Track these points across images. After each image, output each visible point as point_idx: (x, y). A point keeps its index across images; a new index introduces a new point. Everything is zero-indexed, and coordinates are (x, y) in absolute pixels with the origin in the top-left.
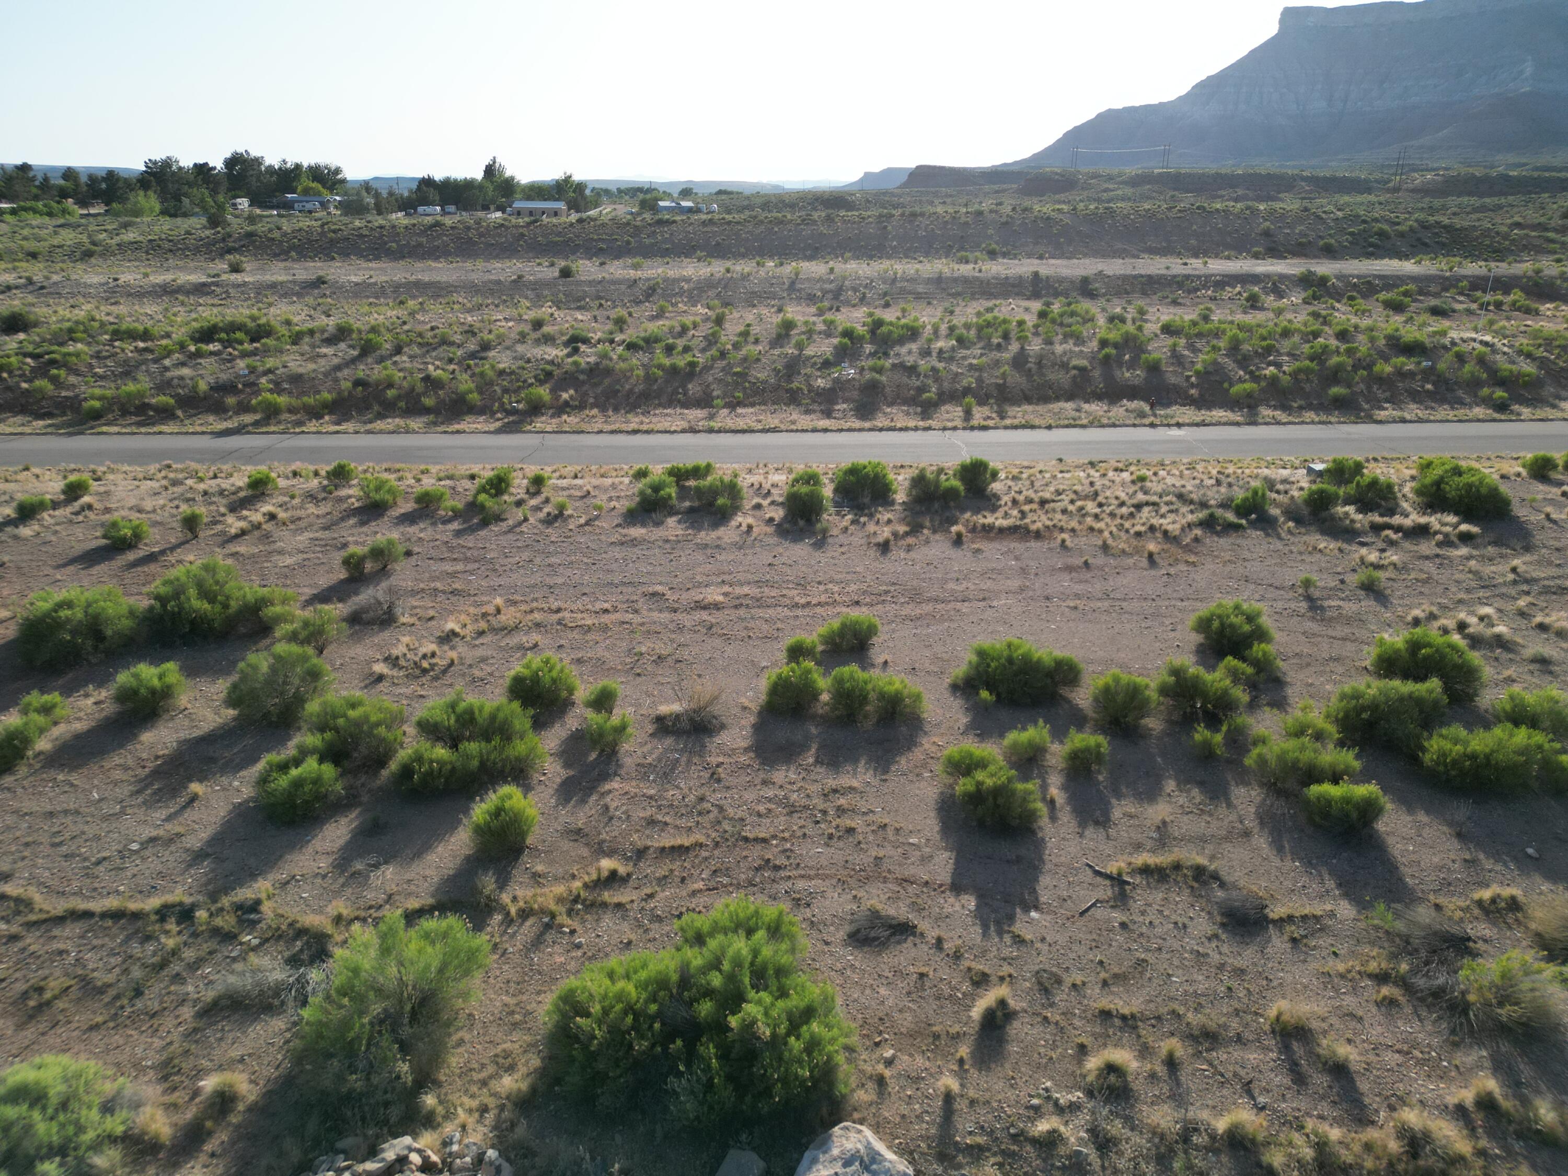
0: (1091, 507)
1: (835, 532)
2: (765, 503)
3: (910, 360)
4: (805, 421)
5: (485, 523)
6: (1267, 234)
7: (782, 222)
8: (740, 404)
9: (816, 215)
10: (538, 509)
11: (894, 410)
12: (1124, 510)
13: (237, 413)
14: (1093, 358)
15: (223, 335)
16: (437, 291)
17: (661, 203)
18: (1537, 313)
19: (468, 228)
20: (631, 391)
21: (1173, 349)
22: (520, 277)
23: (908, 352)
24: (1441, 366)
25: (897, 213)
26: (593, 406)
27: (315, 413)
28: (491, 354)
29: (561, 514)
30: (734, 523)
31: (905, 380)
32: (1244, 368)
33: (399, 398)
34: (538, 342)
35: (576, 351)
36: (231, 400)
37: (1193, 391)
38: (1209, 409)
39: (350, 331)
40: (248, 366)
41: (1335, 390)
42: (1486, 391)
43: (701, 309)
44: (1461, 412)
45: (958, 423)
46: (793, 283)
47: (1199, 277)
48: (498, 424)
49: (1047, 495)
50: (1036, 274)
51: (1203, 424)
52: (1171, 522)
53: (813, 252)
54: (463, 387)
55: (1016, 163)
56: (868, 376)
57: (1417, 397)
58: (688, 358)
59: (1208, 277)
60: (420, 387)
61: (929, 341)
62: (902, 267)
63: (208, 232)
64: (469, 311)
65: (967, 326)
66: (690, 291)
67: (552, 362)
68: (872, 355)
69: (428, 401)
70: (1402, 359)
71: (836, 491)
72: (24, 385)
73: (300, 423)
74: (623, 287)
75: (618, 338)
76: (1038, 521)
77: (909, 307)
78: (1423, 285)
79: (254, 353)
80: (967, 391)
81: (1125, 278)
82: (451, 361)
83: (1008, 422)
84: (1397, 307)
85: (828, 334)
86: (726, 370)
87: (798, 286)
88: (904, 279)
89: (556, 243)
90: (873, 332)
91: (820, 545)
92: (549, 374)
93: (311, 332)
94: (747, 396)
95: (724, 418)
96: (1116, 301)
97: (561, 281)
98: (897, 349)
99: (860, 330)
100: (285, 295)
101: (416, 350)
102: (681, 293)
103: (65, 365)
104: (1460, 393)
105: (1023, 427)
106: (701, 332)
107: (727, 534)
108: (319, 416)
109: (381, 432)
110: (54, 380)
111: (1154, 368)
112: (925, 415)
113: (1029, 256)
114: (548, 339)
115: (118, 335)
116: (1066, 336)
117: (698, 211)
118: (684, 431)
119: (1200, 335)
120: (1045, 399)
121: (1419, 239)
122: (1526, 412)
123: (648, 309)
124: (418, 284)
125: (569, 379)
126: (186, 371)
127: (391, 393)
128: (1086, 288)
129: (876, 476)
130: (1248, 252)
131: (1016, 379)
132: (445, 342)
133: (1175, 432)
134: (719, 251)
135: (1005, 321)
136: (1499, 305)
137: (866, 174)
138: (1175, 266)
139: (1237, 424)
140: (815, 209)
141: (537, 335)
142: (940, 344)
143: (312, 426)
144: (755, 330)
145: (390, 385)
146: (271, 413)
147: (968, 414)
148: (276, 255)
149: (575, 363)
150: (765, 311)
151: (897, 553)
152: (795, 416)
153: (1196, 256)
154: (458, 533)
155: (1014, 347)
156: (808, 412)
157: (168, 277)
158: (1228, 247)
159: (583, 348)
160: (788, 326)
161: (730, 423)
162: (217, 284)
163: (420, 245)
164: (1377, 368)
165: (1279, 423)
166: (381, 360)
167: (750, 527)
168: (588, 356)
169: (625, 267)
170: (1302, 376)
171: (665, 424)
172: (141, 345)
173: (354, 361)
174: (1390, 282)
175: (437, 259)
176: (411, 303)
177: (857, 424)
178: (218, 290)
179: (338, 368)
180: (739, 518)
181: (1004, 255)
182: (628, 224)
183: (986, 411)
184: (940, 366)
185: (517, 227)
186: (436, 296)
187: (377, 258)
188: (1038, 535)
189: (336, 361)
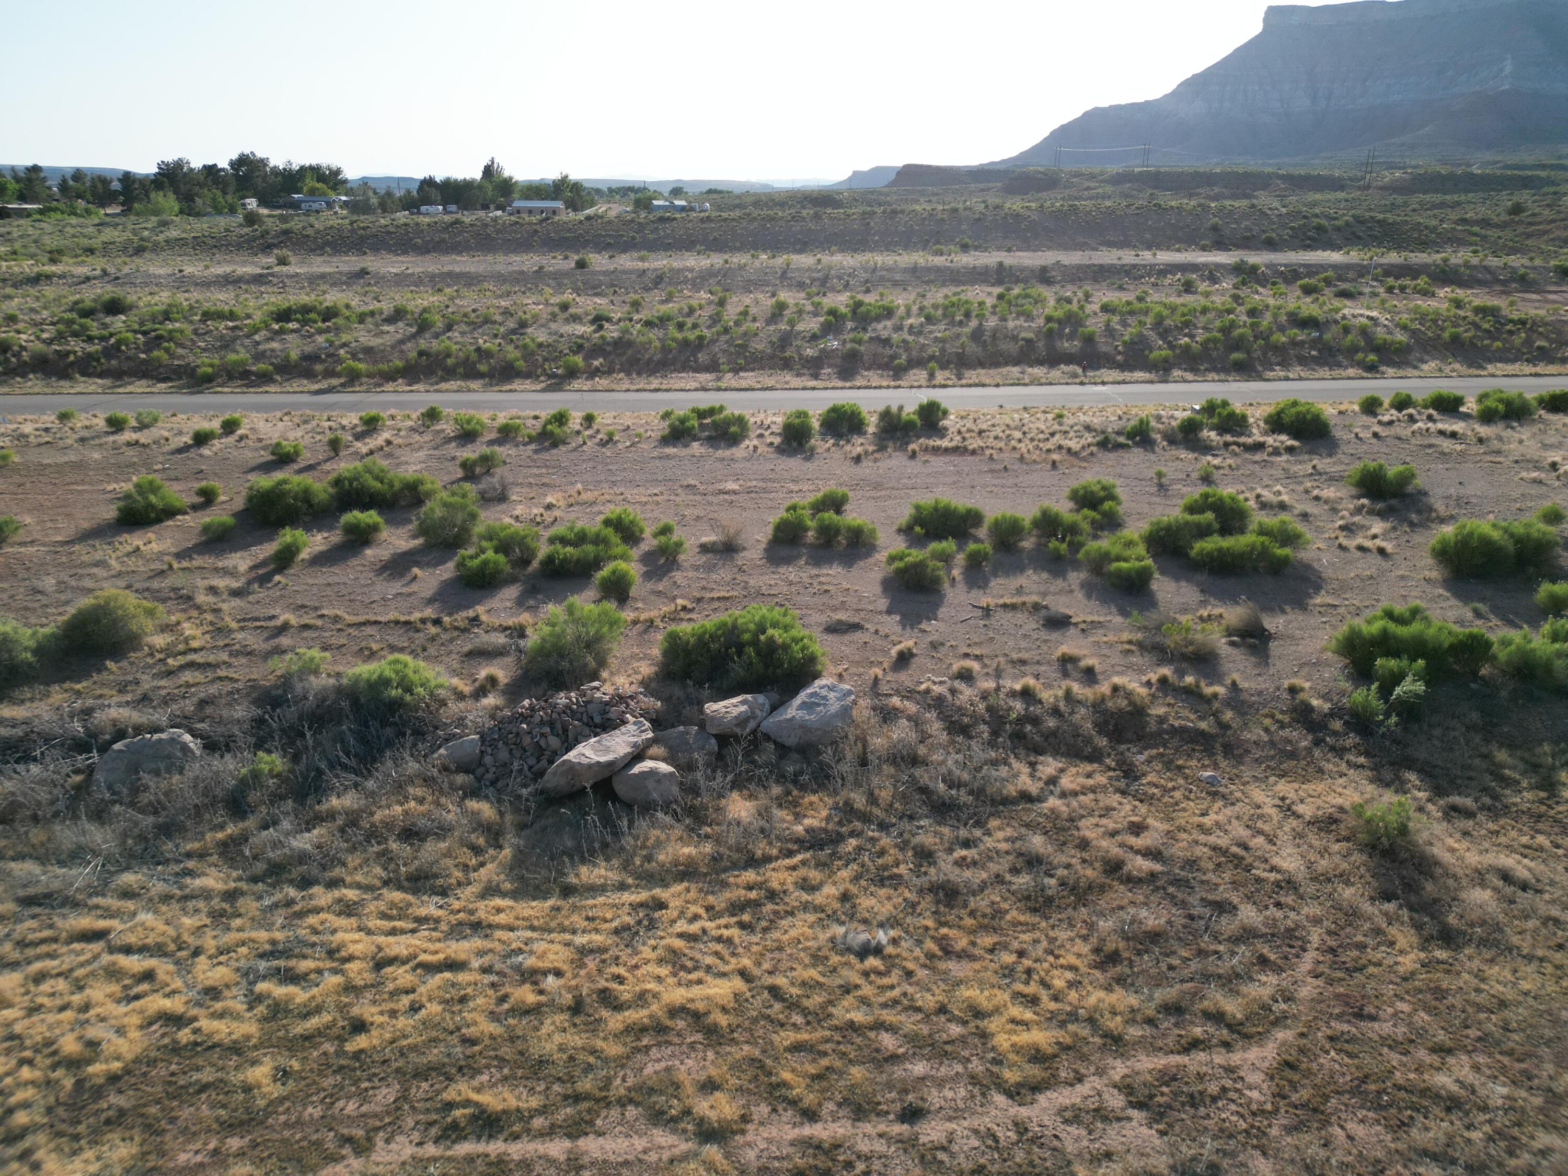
0: (1018, 435)
1: (819, 450)
2: (767, 433)
3: (885, 334)
4: (796, 382)
5: (555, 445)
6: (1215, 228)
7: (773, 219)
8: (742, 369)
9: (804, 213)
10: (591, 437)
11: (871, 373)
12: (1041, 436)
13: (325, 377)
14: (1039, 332)
15: (299, 316)
16: (469, 280)
17: (655, 202)
18: (1433, 295)
19: (486, 225)
20: (650, 360)
21: (1108, 325)
22: (541, 268)
23: (884, 328)
24: (1327, 336)
25: (879, 210)
26: (620, 371)
27: (390, 376)
28: (529, 330)
29: (611, 439)
30: (743, 446)
31: (880, 350)
32: (1164, 340)
33: (457, 365)
34: (567, 321)
35: (601, 327)
36: (319, 367)
37: (1119, 357)
38: (1131, 371)
39: (406, 312)
40: (327, 341)
41: (1237, 356)
42: (1360, 356)
43: (704, 295)
44: (1337, 372)
45: (924, 383)
46: (784, 273)
47: (1145, 266)
48: (543, 385)
49: (984, 427)
50: (1001, 264)
51: (1124, 382)
52: (1074, 444)
53: (803, 246)
54: (510, 357)
55: (1003, 161)
56: (848, 346)
57: (1303, 361)
58: (697, 332)
59: (1152, 266)
60: (474, 356)
61: (902, 318)
62: (880, 259)
63: (246, 230)
64: (501, 297)
65: (935, 307)
66: (693, 280)
67: (582, 337)
68: (852, 330)
69: (483, 368)
70: (1295, 331)
71: (822, 425)
72: (143, 356)
73: (381, 385)
74: (634, 277)
75: (636, 317)
76: (974, 443)
77: (885, 292)
78: (1341, 271)
79: (328, 330)
80: (932, 358)
81: (1079, 267)
82: (496, 336)
83: (964, 382)
84: (1308, 290)
85: (816, 314)
86: (729, 342)
87: (789, 275)
88: (882, 269)
89: (567, 239)
90: (854, 312)
91: (808, 459)
92: (580, 347)
93: (372, 313)
94: (747, 363)
95: (729, 379)
96: (1069, 287)
97: (578, 271)
98: (874, 325)
99: (843, 310)
100: (334, 285)
101: (464, 327)
102: (686, 281)
103: (171, 339)
104: (1340, 358)
105: (976, 385)
106: (706, 313)
107: (739, 452)
108: (394, 380)
109: (447, 391)
110: (167, 350)
111: (1089, 339)
112: (896, 377)
113: (999, 249)
114: (576, 319)
115: (207, 316)
116: (1019, 314)
117: (692, 209)
118: (696, 390)
119: (1132, 313)
120: (996, 364)
121: (1353, 233)
122: (1390, 371)
123: (657, 295)
124: (450, 274)
125: (598, 350)
126: (275, 345)
127: (450, 361)
128: (1044, 276)
129: (853, 413)
130: (1197, 245)
131: (973, 349)
132: (487, 321)
133: (1100, 388)
134: (716, 245)
135: (967, 302)
136: (1403, 289)
137: (855, 173)
138: (1127, 257)
139: (1152, 382)
140: (804, 207)
141: (566, 315)
142: (911, 321)
143: (389, 387)
144: (753, 311)
145: (449, 355)
146: (353, 378)
147: (932, 376)
148: (312, 250)
149: (602, 337)
150: (761, 296)
151: (866, 463)
152: (788, 378)
153: (1149, 248)
154: (536, 452)
155: (974, 323)
156: (798, 375)
157: (228, 269)
158: (1180, 241)
159: (606, 325)
160: (781, 306)
161: (734, 383)
162: (272, 275)
163: (443, 241)
164: (1274, 338)
165: (1185, 381)
166: (437, 336)
167: (755, 448)
168: (612, 332)
169: (632, 260)
170: (1211, 345)
171: (682, 385)
172: (231, 324)
173: (414, 336)
174: (1312, 270)
175: (460, 253)
176: (448, 291)
177: (840, 384)
178: (275, 280)
179: (402, 342)
180: (747, 442)
181: (976, 248)
182: (632, 221)
183: (947, 373)
184: (910, 338)
185: (530, 224)
186: (469, 285)
187: (405, 252)
188: (973, 452)
189: (399, 336)
